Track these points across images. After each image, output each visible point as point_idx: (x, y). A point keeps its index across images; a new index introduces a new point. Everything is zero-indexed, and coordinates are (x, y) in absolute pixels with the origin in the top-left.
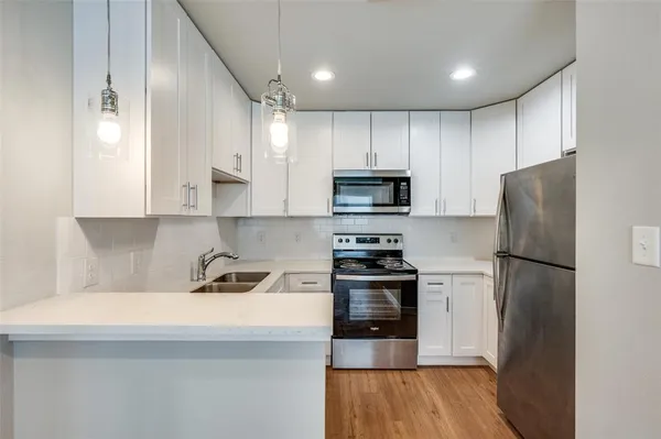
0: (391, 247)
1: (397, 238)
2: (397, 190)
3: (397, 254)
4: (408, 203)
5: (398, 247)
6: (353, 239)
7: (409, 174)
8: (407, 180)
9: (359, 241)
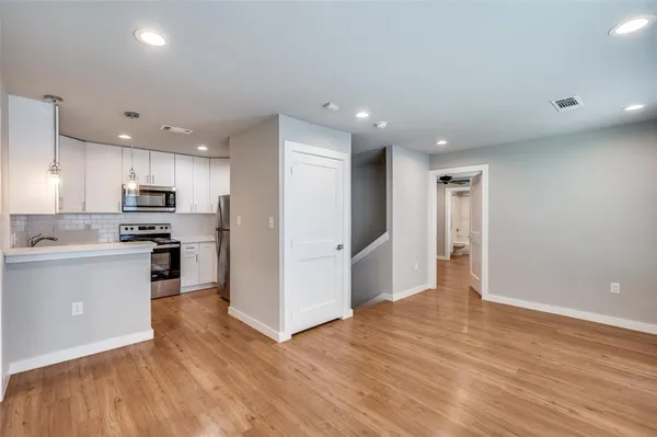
0: (163, 231)
1: (167, 226)
2: (167, 198)
3: (167, 236)
4: (174, 206)
5: (168, 231)
6: (136, 228)
7: (174, 190)
8: (174, 193)
9: (140, 229)
